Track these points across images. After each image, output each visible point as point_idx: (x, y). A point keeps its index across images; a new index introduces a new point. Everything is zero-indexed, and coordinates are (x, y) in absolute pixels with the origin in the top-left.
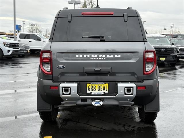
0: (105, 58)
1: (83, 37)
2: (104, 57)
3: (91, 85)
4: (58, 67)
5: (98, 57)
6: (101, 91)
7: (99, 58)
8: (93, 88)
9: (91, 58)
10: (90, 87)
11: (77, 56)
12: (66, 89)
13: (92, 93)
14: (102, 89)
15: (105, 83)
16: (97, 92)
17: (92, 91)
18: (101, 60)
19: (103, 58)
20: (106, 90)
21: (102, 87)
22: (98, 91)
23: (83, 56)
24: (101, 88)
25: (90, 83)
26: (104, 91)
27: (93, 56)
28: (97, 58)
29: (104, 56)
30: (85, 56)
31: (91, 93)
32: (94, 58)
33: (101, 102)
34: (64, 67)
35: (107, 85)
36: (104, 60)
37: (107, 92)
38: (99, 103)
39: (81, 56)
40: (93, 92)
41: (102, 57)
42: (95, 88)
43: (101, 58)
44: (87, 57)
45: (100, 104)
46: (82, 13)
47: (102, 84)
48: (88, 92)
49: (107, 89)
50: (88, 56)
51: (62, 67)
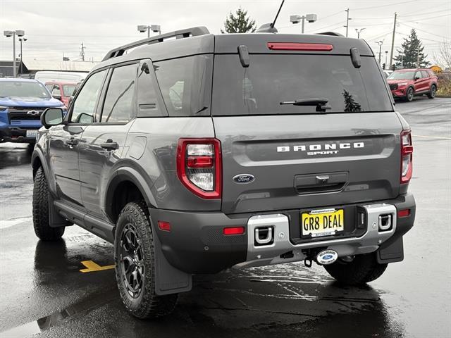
0: (336, 152)
1: (281, 104)
2: (335, 150)
3: (311, 216)
4: (237, 179)
5: (323, 149)
6: (330, 227)
7: (325, 153)
8: (315, 223)
9: (309, 153)
10: (307, 222)
11: (280, 149)
12: (263, 232)
13: (313, 236)
14: (332, 224)
15: (337, 210)
16: (321, 231)
17: (312, 231)
18: (329, 156)
19: (331, 152)
20: (340, 226)
21: (332, 219)
22: (324, 228)
23: (292, 149)
24: (330, 221)
25: (308, 213)
26: (335, 228)
27: (312, 147)
28: (321, 153)
29: (334, 146)
30: (296, 148)
31: (311, 234)
32: (315, 153)
33: (334, 253)
34: (251, 178)
35: (341, 212)
36: (333, 155)
37: (341, 229)
38: (331, 257)
39: (287, 149)
40: (314, 233)
41: (330, 149)
42: (317, 223)
43: (328, 152)
44: (300, 150)
45: (332, 259)
46: (270, 45)
47: (330, 212)
48: (305, 233)
49: (342, 224)
50: (303, 148)
51: (247, 177)
